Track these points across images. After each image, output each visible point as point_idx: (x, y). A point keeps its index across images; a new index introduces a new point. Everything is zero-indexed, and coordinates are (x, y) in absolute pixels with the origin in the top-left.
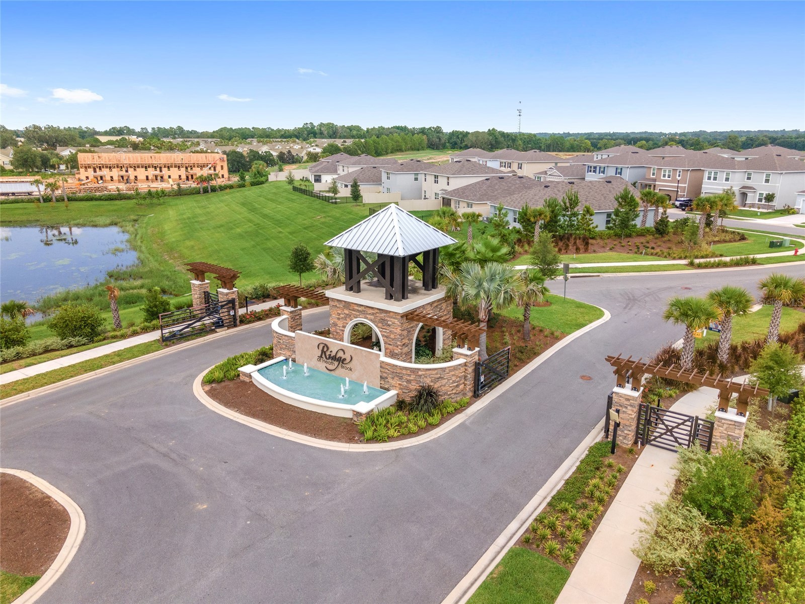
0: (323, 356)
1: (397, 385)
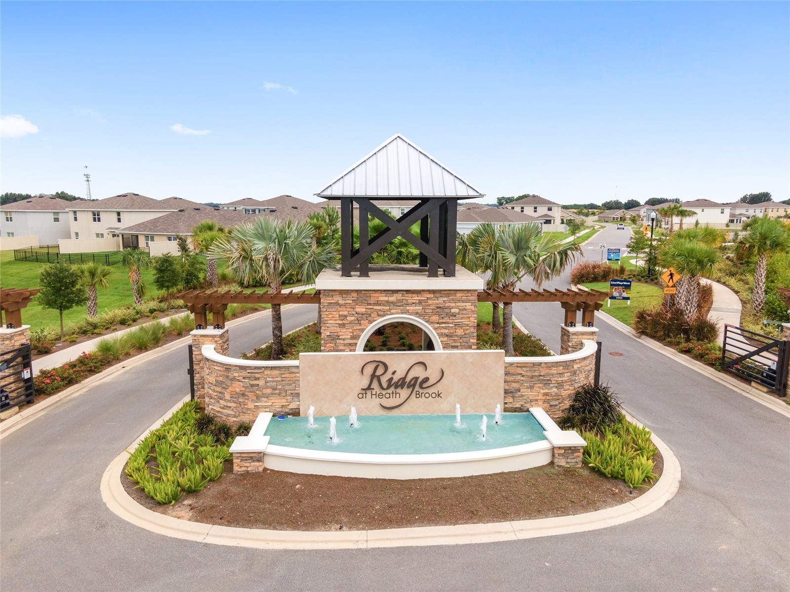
0: (375, 385)
1: (541, 397)
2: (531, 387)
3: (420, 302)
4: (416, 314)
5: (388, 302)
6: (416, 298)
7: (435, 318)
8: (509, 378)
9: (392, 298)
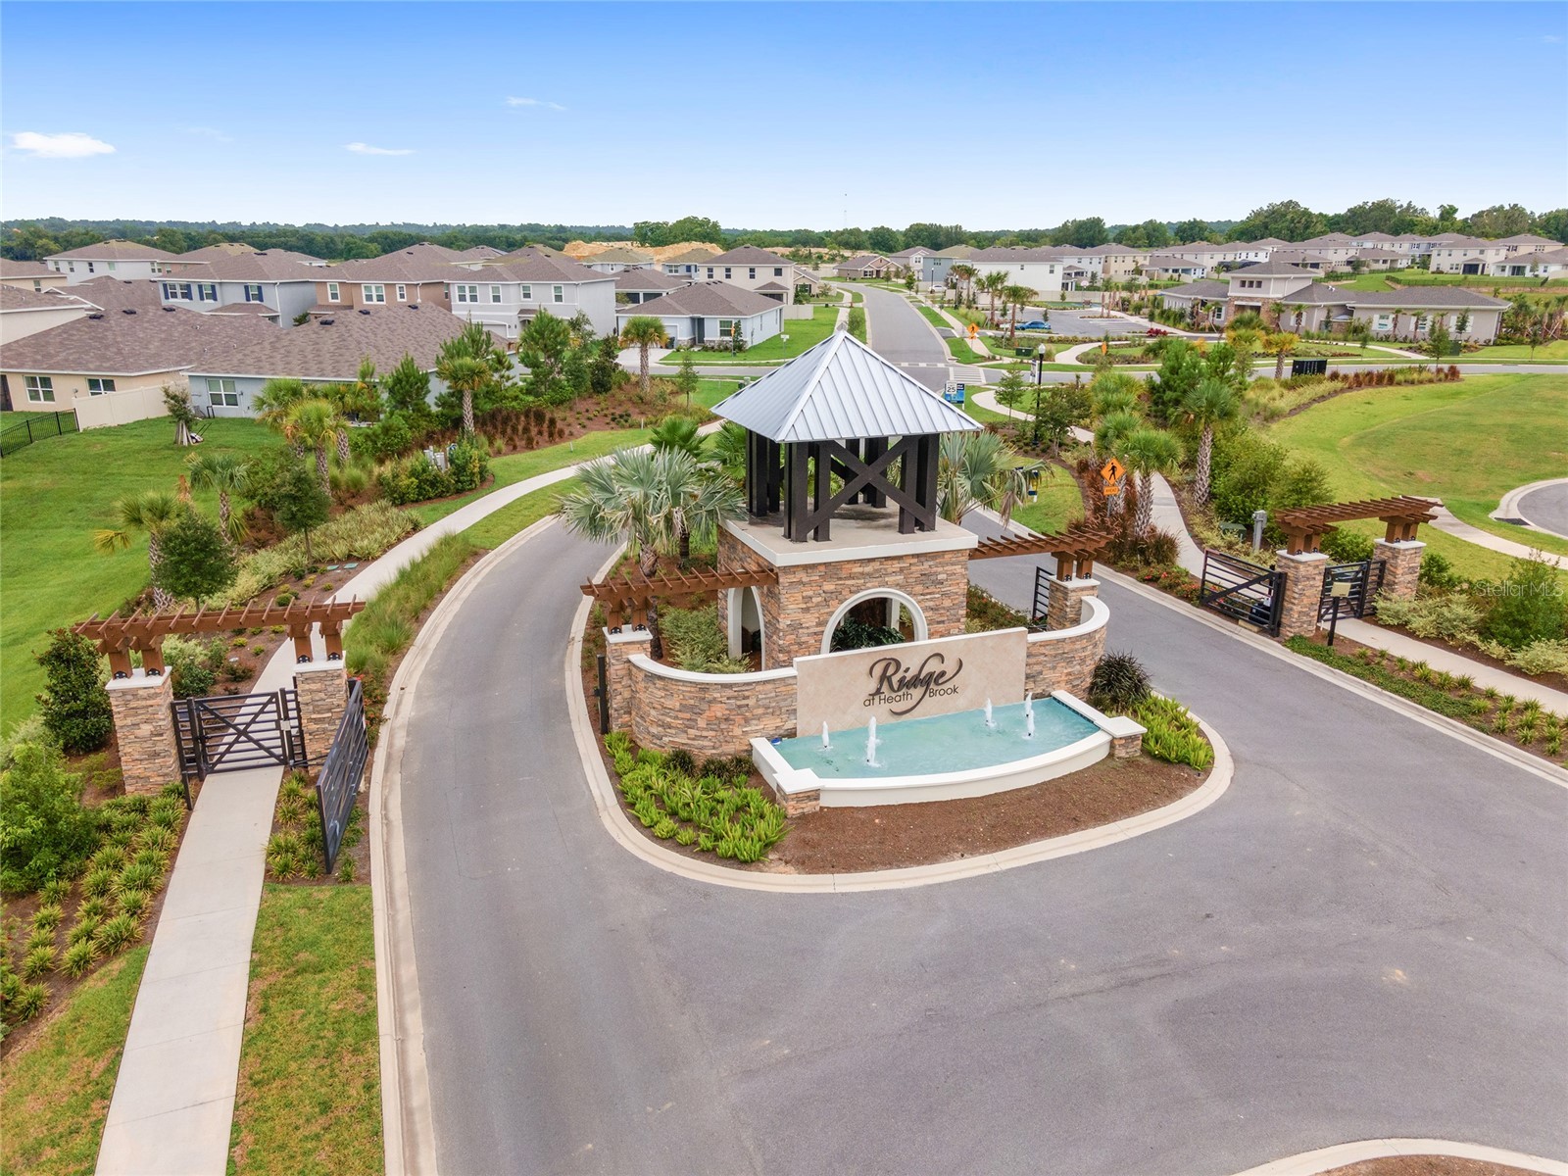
2: (1054, 668)
3: (902, 570)
4: (898, 586)
5: (862, 574)
6: (897, 565)
7: (919, 589)
8: (1032, 660)
9: (868, 569)
